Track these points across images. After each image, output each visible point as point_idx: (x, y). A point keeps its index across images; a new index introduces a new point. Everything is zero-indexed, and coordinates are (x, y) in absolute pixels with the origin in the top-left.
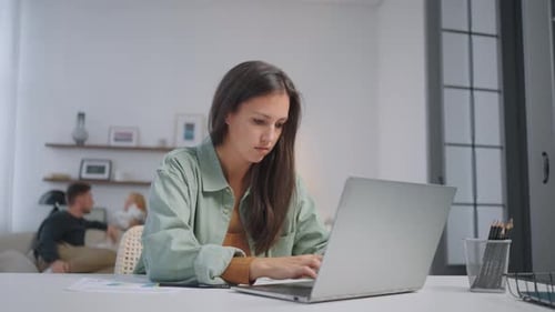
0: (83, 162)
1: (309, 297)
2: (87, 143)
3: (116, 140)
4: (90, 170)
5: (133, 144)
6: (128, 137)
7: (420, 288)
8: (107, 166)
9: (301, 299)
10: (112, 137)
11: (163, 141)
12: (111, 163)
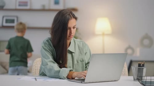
0: (3, 17)
1: (84, 82)
2: (5, 8)
3: (20, 5)
4: (7, 21)
5: (28, 7)
6: (25, 4)
7: (119, 80)
8: (16, 19)
9: (83, 82)
10: (18, 4)
11: (44, 6)
12: (17, 18)
